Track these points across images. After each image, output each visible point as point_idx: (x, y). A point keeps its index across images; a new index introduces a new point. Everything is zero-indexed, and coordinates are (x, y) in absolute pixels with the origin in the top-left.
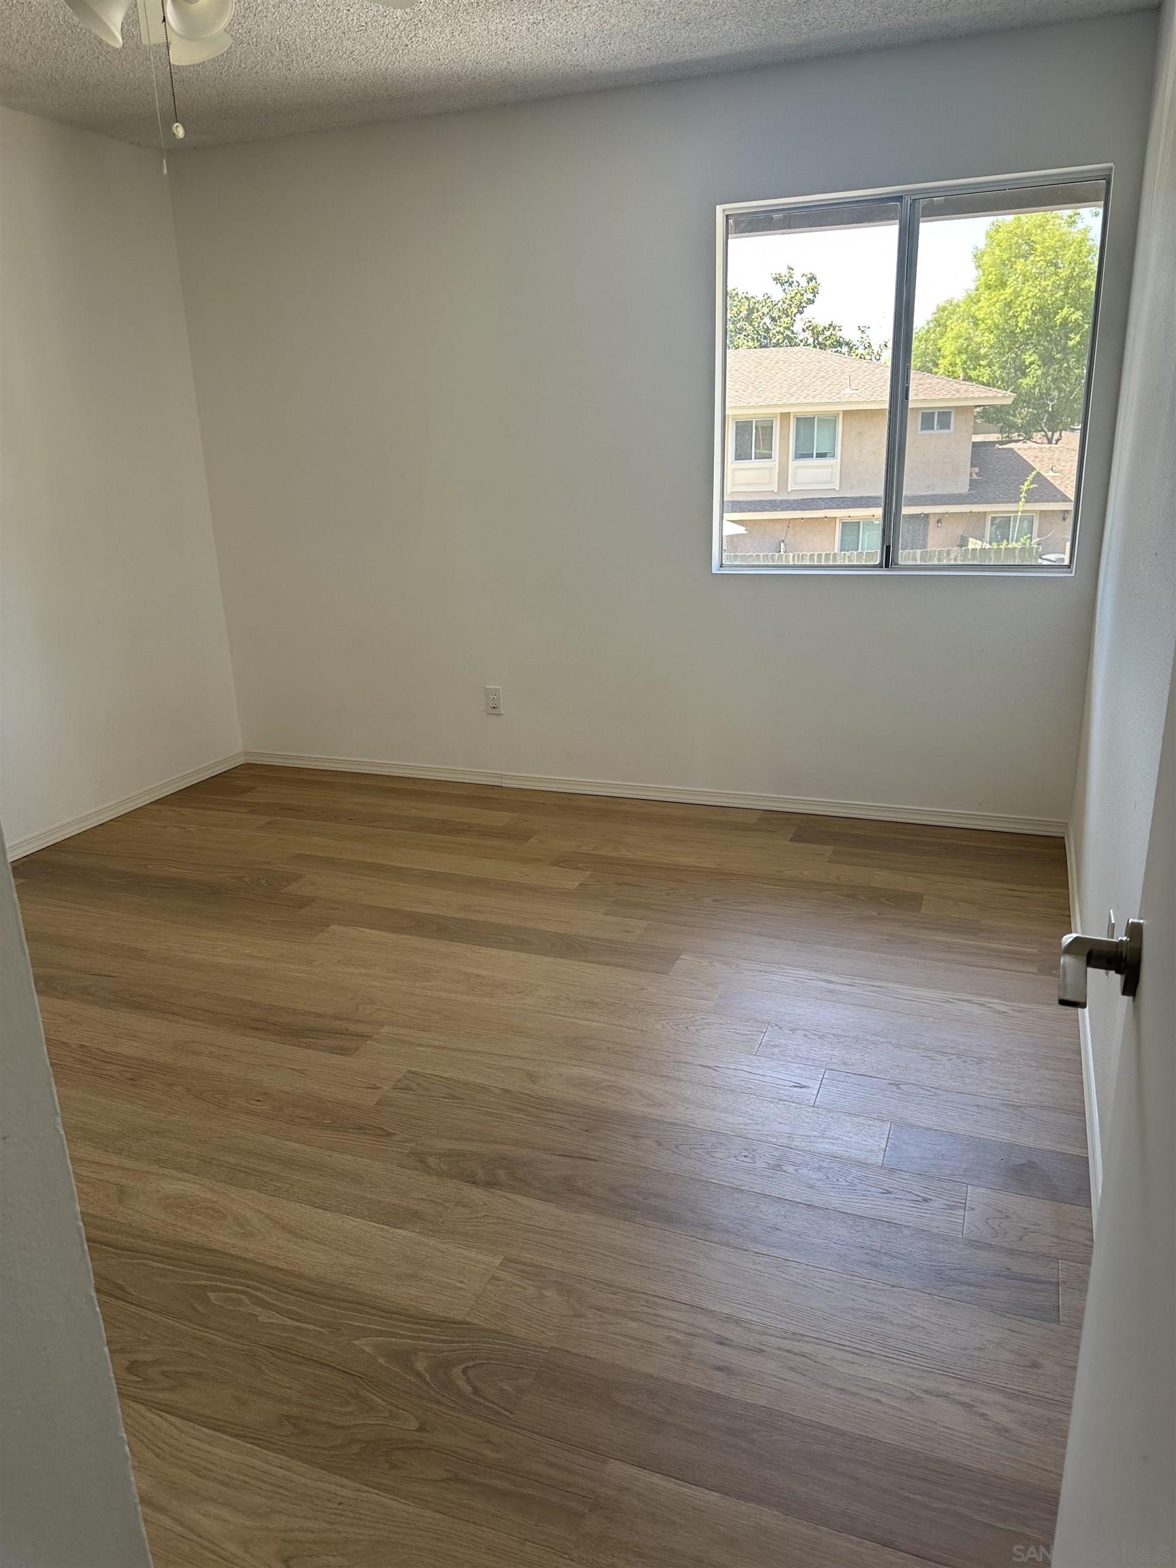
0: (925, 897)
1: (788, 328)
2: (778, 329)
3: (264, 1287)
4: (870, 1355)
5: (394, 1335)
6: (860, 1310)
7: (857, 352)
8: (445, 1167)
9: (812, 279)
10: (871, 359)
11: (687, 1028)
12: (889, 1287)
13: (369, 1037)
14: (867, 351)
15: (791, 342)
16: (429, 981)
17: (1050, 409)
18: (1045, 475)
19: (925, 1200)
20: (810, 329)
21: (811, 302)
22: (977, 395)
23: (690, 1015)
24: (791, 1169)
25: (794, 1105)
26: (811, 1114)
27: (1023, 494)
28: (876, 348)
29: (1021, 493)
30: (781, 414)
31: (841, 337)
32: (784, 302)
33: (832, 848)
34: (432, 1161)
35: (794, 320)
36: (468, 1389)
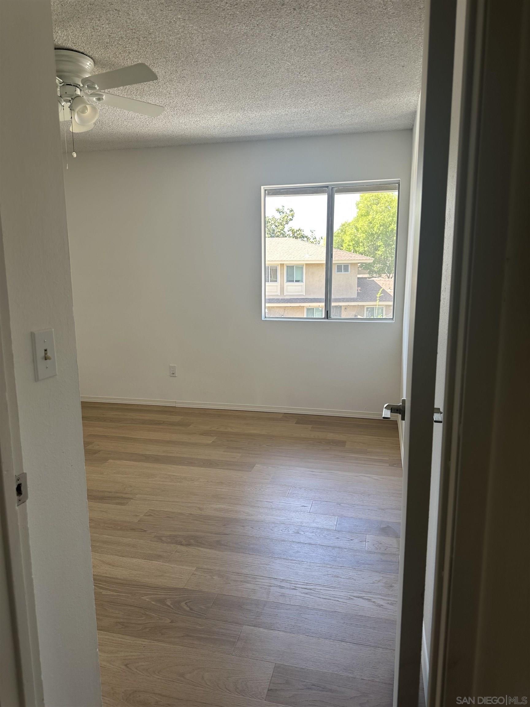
0: (347, 442)
1: (282, 230)
2: (278, 230)
3: (103, 583)
4: (335, 587)
5: (156, 594)
6: (330, 575)
7: (310, 240)
8: (169, 540)
9: (292, 211)
10: (316, 244)
11: (260, 489)
12: (340, 567)
13: (132, 499)
14: (314, 240)
15: (284, 236)
16: (153, 478)
17: (388, 265)
18: (387, 291)
19: (352, 540)
20: (291, 230)
21: (291, 220)
22: (359, 258)
23: (261, 485)
24: (302, 533)
25: (302, 512)
26: (308, 515)
27: (378, 298)
28: (318, 239)
29: (377, 298)
30: (281, 264)
31: (303, 234)
32: (280, 219)
33: (311, 426)
34: (164, 539)
35: (284, 227)
36: (188, 609)
